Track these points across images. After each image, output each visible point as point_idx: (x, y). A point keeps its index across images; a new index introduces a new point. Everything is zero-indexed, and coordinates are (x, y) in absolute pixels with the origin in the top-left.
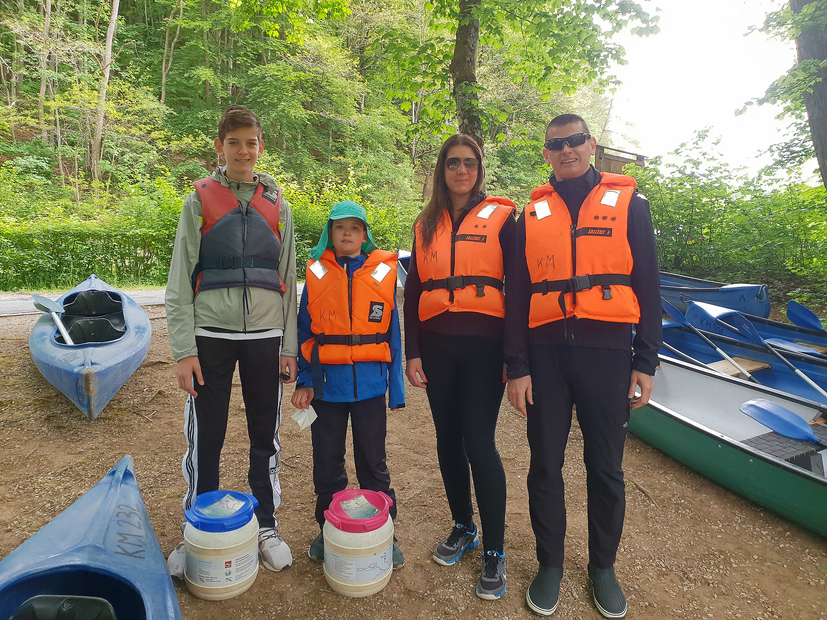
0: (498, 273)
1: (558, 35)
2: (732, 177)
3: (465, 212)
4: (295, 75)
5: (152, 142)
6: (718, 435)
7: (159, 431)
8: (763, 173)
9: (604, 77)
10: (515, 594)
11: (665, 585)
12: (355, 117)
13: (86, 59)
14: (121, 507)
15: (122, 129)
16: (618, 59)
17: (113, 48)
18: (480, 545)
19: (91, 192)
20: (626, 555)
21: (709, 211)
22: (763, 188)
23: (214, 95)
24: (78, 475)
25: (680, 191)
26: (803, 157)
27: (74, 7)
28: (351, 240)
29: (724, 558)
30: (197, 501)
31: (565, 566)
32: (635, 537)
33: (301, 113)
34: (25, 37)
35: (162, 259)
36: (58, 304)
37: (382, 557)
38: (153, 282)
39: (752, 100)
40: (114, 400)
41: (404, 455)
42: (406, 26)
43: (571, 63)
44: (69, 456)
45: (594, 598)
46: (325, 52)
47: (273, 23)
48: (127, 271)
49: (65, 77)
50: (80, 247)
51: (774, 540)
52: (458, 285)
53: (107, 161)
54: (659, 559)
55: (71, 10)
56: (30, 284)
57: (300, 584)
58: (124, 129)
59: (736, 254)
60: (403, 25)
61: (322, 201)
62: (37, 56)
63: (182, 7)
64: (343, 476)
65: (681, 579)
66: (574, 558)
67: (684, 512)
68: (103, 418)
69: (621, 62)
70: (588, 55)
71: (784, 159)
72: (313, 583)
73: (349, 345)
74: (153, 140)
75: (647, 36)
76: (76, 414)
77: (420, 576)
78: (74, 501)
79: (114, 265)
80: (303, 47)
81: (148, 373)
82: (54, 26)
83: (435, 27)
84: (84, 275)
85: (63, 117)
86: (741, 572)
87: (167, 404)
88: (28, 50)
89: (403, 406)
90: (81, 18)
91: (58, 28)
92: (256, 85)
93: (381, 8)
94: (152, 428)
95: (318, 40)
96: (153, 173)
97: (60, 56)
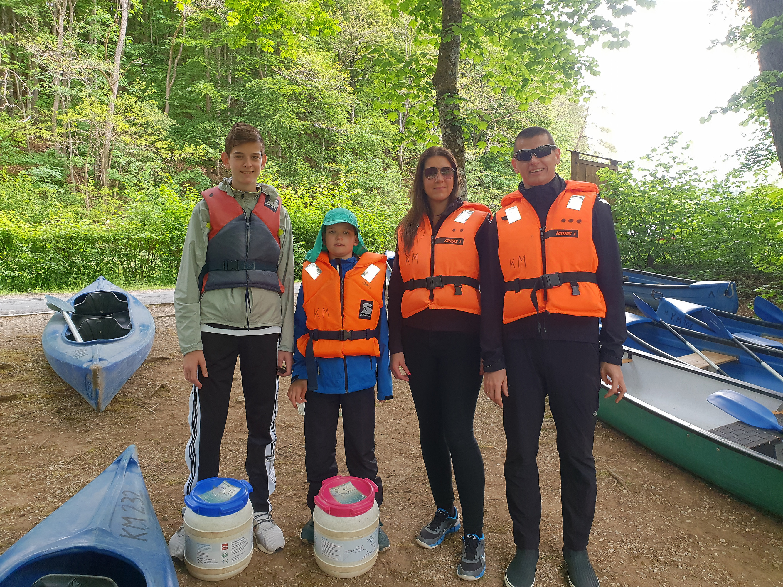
0: (474, 273)
1: (534, 49)
2: (701, 180)
3: (444, 218)
4: (290, 88)
5: (156, 152)
6: (687, 424)
7: (162, 423)
8: (731, 176)
9: (579, 87)
10: (494, 575)
11: (636, 567)
12: (346, 127)
13: (96, 76)
14: (126, 493)
15: (129, 140)
16: (591, 70)
17: (121, 65)
18: (461, 529)
19: (100, 199)
20: (599, 538)
21: (679, 212)
22: (731, 189)
23: (213, 108)
24: (87, 463)
25: (652, 193)
26: (769, 161)
27: (85, 28)
28: (343, 244)
29: (693, 542)
30: (197, 487)
31: (541, 549)
32: (608, 522)
33: (296, 124)
34: (39, 56)
35: (166, 261)
36: (69, 304)
37: (368, 540)
38: (156, 282)
39: (716, 109)
40: (120, 394)
41: (390, 445)
42: (393, 41)
43: (546, 75)
44: (78, 446)
45: (568, 580)
46: (317, 67)
47: (268, 40)
48: (132, 272)
49: (77, 92)
50: (90, 250)
51: (741, 524)
52: (437, 284)
53: (115, 170)
54: (631, 543)
55: (83, 31)
56: (43, 285)
57: (292, 566)
58: (131, 140)
59: (707, 252)
60: (391, 40)
61: (315, 205)
62: (50, 73)
63: (184, 26)
64: (333, 466)
65: (652, 562)
66: (550, 541)
67: (655, 498)
68: (110, 411)
69: (594, 73)
70: (563, 67)
71: (750, 163)
72: (304, 564)
73: (340, 340)
74: (157, 149)
75: (618, 49)
76: (85, 406)
77: (404, 558)
78: (82, 488)
79: (120, 267)
80: (297, 62)
81: (152, 368)
82: (66, 46)
83: (419, 43)
84: (93, 276)
85: (75, 129)
86: (708, 554)
87: (168, 397)
88: (42, 68)
89: (391, 397)
90: (91, 38)
91: (70, 47)
92: (253, 98)
93: (370, 24)
94: (155, 420)
95: (311, 55)
96: (157, 181)
97: (72, 74)
